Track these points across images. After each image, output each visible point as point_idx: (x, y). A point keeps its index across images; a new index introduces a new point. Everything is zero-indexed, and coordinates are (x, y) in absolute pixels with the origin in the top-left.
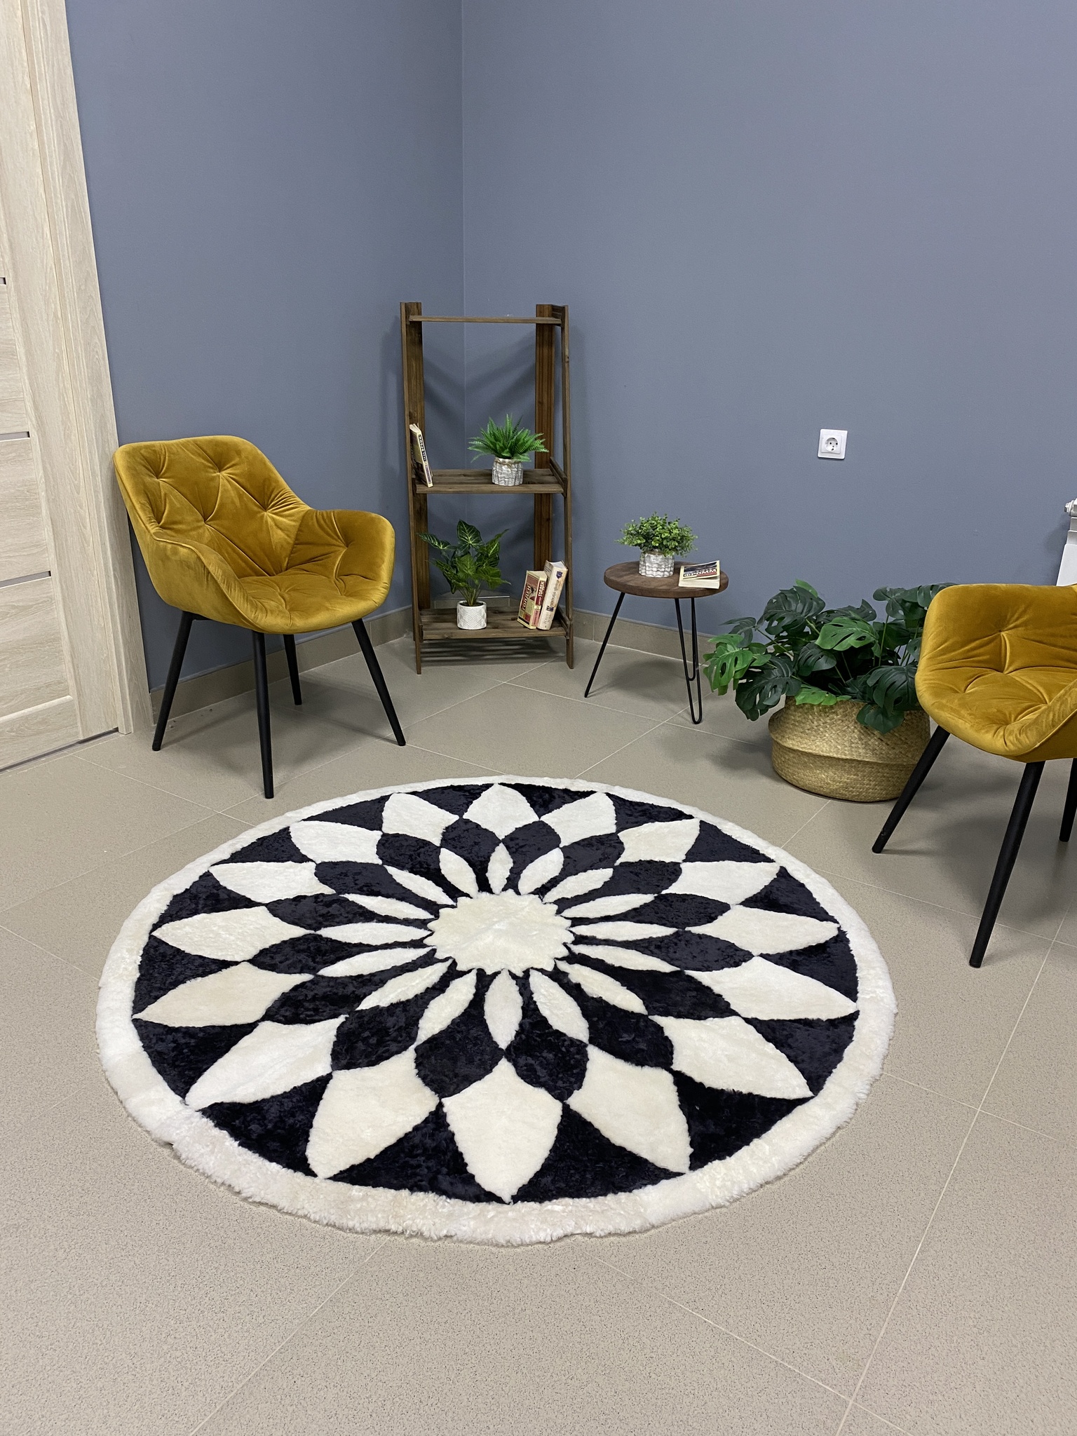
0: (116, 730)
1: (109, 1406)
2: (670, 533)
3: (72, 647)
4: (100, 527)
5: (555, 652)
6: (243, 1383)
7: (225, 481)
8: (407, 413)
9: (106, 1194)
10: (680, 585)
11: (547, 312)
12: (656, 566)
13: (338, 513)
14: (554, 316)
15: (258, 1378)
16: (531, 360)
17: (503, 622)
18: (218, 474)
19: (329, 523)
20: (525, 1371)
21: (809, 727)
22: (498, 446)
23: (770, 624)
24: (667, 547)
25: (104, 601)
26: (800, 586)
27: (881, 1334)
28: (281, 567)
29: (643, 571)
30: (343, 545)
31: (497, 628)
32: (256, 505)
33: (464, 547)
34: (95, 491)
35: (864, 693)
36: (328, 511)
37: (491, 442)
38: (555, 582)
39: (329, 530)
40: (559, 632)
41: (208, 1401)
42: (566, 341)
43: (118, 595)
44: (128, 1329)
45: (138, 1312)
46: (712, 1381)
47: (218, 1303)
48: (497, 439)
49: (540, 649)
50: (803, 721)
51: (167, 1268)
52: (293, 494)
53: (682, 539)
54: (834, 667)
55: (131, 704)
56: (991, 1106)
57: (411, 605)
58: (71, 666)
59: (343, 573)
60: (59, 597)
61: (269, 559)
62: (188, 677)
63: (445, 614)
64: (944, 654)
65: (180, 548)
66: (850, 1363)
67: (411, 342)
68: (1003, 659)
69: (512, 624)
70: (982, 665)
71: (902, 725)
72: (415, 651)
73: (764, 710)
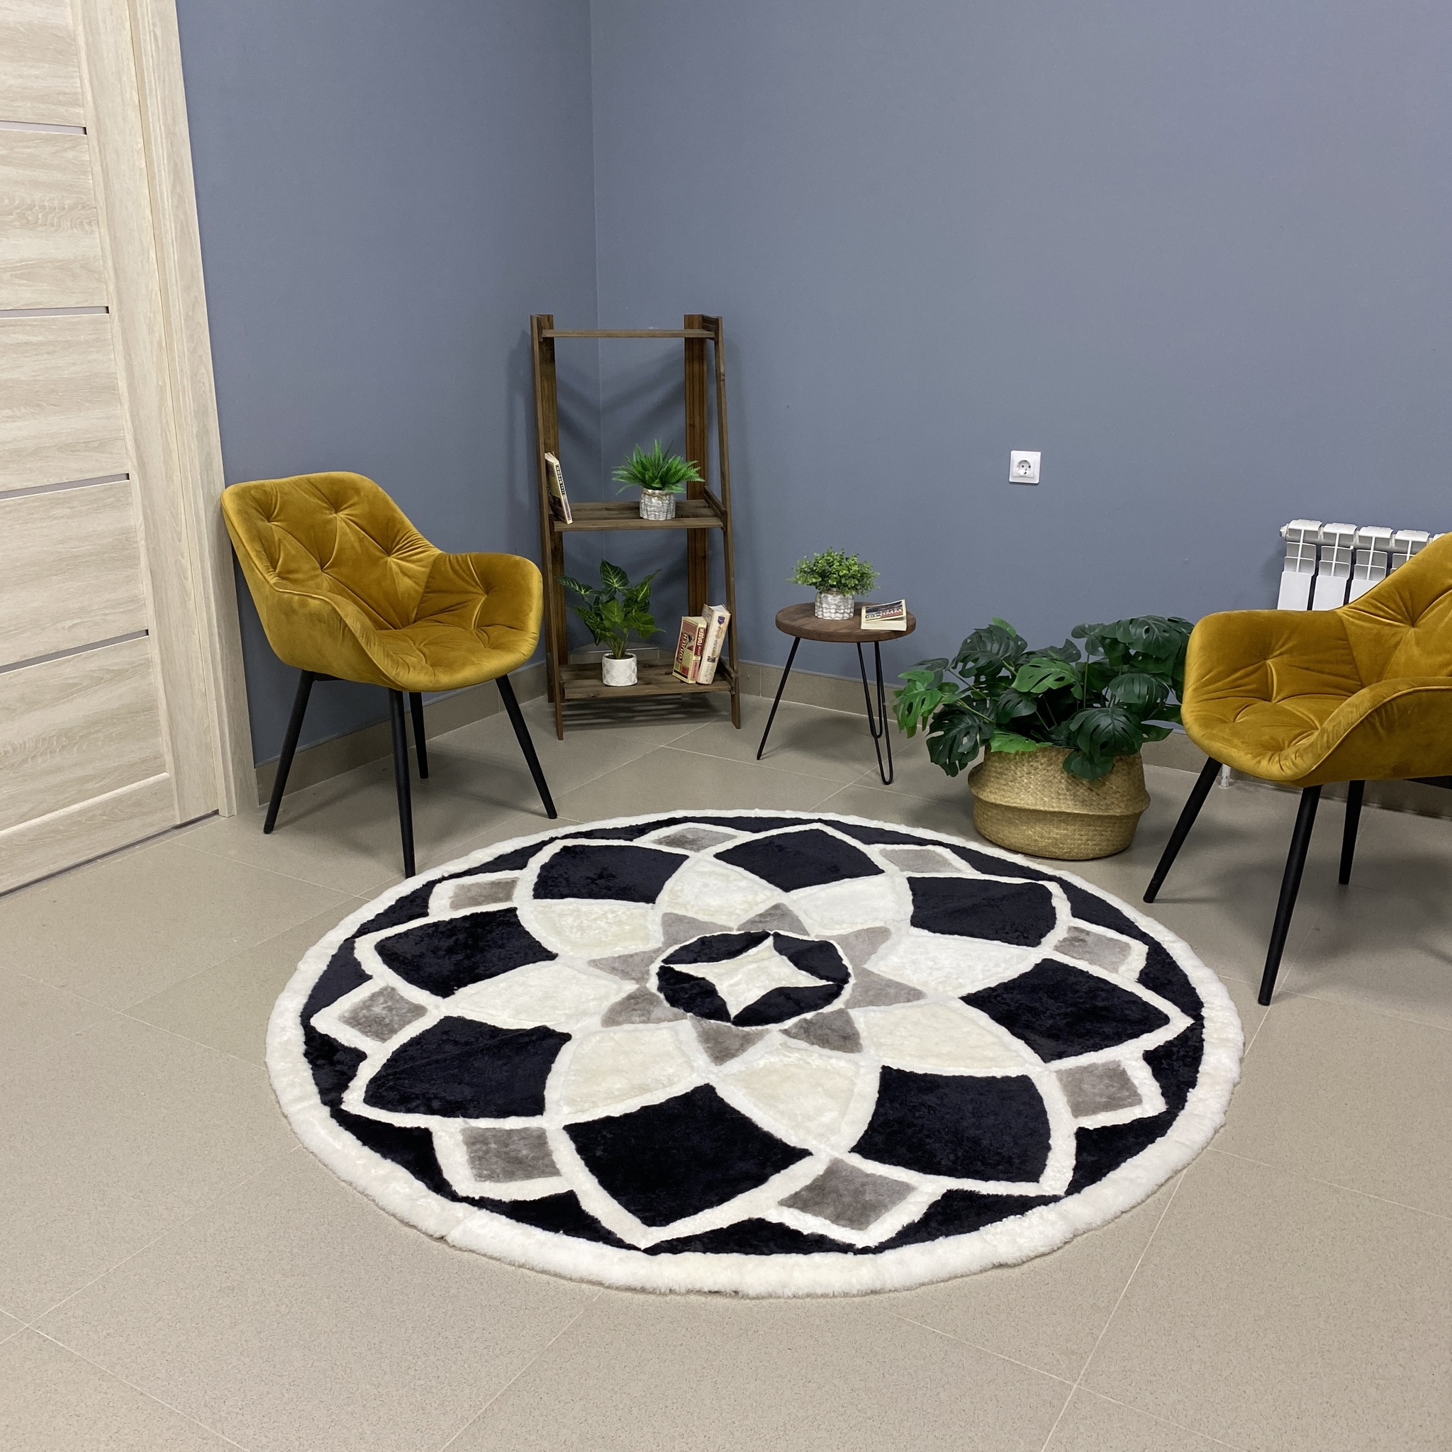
0: (216, 812)
2: (849, 570)
3: (170, 717)
4: (204, 578)
5: (718, 710)
6: (491, 1402)
7: (344, 524)
8: (541, 440)
10: (863, 628)
11: (697, 325)
12: (834, 607)
13: (475, 556)
14: (704, 328)
15: (505, 1397)
16: (679, 377)
17: (657, 677)
18: (335, 515)
19: (464, 568)
21: (1011, 778)
22: (647, 477)
23: (964, 666)
24: (845, 585)
25: (206, 661)
26: (998, 625)
27: (1104, 1334)
28: (408, 620)
29: (820, 613)
30: (482, 592)
31: (649, 684)
32: (378, 549)
33: (609, 592)
34: (200, 538)
35: (1069, 738)
36: (464, 555)
37: (639, 472)
38: (717, 629)
39: (465, 576)
40: (723, 687)
42: (721, 354)
43: (222, 655)
48: (645, 468)
49: (698, 707)
50: (1006, 772)
52: (420, 536)
53: (862, 576)
54: (1034, 713)
55: (235, 781)
57: (544, 661)
58: (168, 738)
59: (484, 625)
60: (157, 659)
61: (395, 611)
62: (304, 746)
63: (586, 670)
64: (1210, 684)
65: (310, 600)
66: (1074, 1357)
67: (543, 360)
68: (1270, 690)
69: (667, 679)
70: (1250, 695)
71: (1111, 772)
72: (555, 714)
73: (963, 762)
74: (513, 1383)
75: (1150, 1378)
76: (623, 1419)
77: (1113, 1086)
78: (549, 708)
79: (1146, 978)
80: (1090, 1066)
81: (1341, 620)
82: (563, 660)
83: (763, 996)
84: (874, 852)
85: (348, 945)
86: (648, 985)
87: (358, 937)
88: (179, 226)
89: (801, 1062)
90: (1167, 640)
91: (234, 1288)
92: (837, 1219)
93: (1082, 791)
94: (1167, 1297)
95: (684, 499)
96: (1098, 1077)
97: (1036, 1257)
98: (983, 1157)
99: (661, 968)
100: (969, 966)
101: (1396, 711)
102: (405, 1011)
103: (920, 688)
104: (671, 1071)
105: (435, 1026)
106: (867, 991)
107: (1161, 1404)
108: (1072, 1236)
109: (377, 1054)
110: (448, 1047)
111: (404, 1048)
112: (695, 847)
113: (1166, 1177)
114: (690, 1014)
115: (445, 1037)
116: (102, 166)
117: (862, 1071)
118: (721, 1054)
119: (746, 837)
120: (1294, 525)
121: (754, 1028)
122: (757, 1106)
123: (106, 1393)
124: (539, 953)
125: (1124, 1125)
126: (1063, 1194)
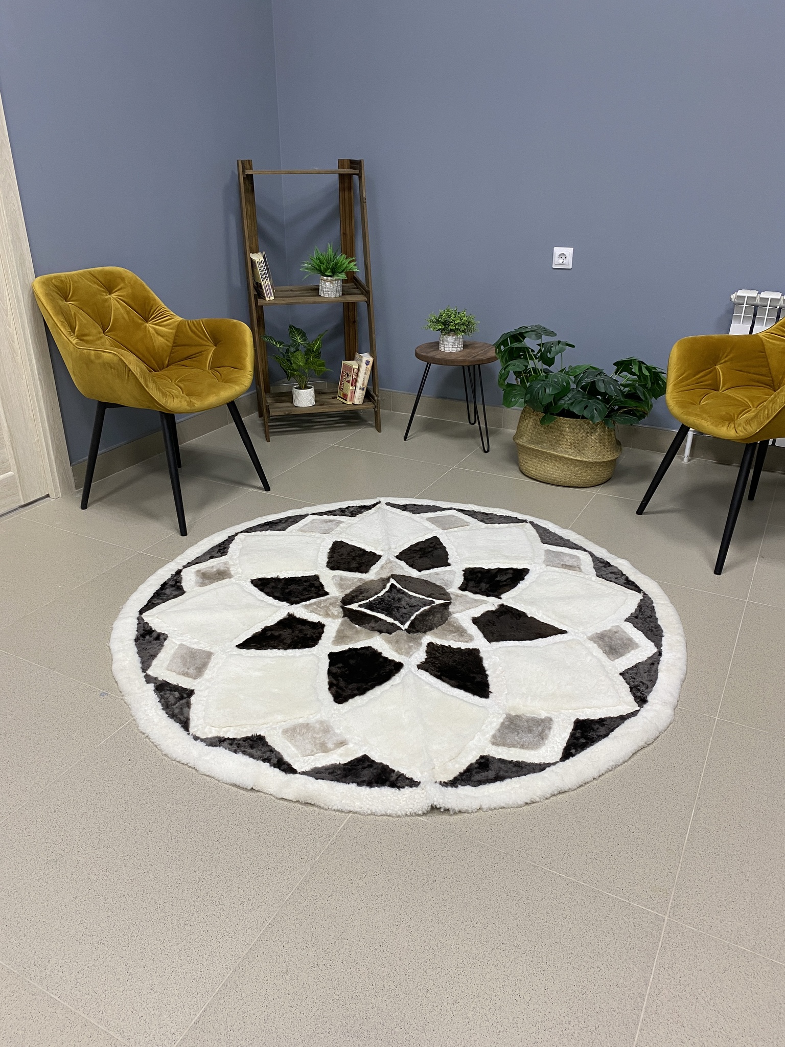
0: (48, 496)
1: (153, 977)
4: (26, 341)
5: (366, 421)
6: (247, 951)
7: (115, 302)
8: (248, 245)
9: (117, 832)
11: (346, 164)
12: (451, 344)
13: (206, 321)
14: (351, 168)
15: (257, 946)
16: (335, 201)
17: (326, 400)
18: (110, 296)
19: (200, 329)
20: (443, 921)
22: (323, 268)
25: (33, 398)
27: (678, 872)
28: (163, 365)
29: (442, 348)
30: (212, 345)
31: (323, 405)
32: (140, 319)
33: (295, 345)
34: (20, 314)
36: (198, 320)
37: (317, 265)
38: (365, 369)
39: (200, 334)
40: (370, 405)
41: (224, 965)
42: (363, 184)
44: (155, 924)
45: (159, 911)
46: (572, 914)
47: (216, 898)
48: (321, 263)
49: (355, 419)
51: (174, 878)
52: (167, 309)
55: (58, 475)
56: (725, 715)
57: (255, 391)
58: (11, 449)
59: (215, 366)
61: (154, 359)
62: (102, 451)
63: (282, 396)
65: (103, 353)
66: (661, 893)
67: (246, 191)
69: (334, 401)
72: (264, 425)
78: (259, 421)
82: (267, 391)
120: (740, 293)
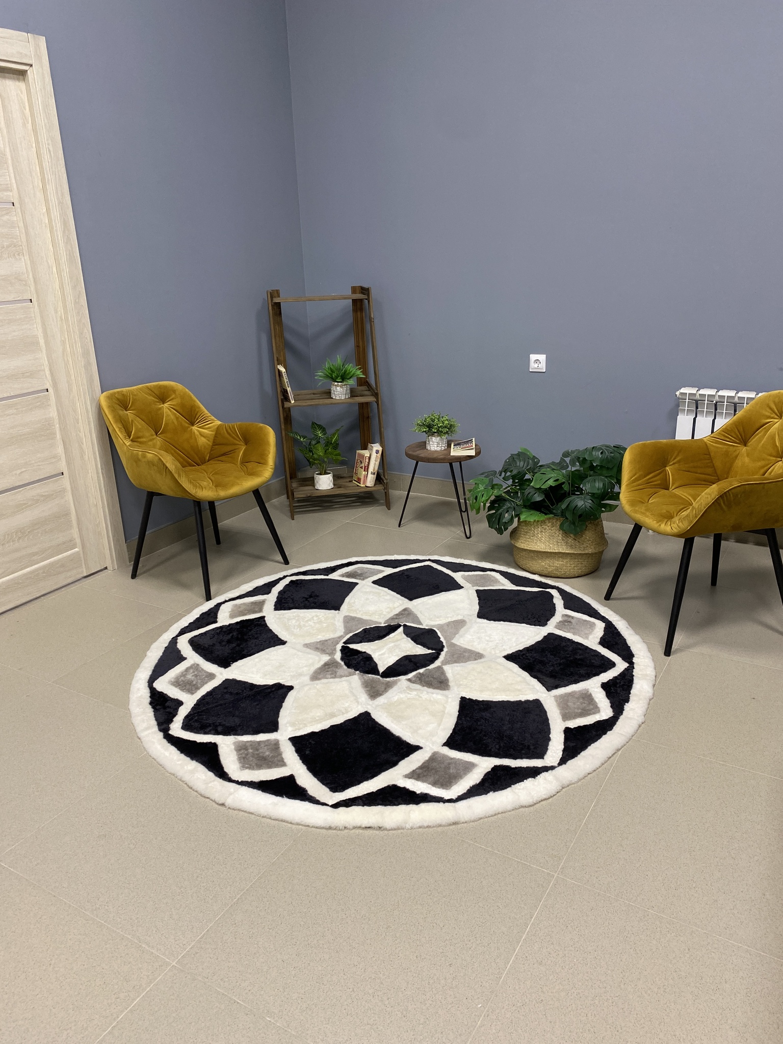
0: (106, 568)
2: (443, 423)
3: (78, 518)
4: (92, 443)
5: (378, 500)
6: (241, 894)
7: (167, 410)
8: (275, 358)
10: (452, 454)
11: (358, 291)
12: (436, 443)
13: (239, 425)
14: (362, 293)
15: (248, 891)
16: (350, 320)
17: (344, 483)
18: (162, 405)
19: (234, 431)
21: (532, 535)
22: (333, 376)
23: (505, 475)
24: (442, 432)
25: (96, 488)
26: (523, 451)
28: (205, 460)
29: (429, 447)
30: (243, 444)
31: (340, 487)
32: (187, 423)
33: (316, 439)
34: (89, 422)
35: (562, 512)
36: (233, 424)
37: (329, 373)
38: (375, 457)
39: (234, 436)
40: (380, 487)
42: (371, 307)
43: (104, 484)
48: (332, 371)
49: (370, 499)
50: (529, 532)
52: (209, 415)
53: (450, 428)
54: (543, 500)
55: (115, 551)
57: (284, 477)
58: (77, 529)
59: (244, 462)
60: (69, 487)
61: (197, 456)
62: (151, 531)
63: (305, 481)
64: (635, 482)
65: (147, 454)
66: (556, 859)
67: (274, 314)
68: (668, 483)
69: (350, 484)
70: (657, 487)
71: (586, 530)
72: (290, 505)
73: (506, 527)
74: (253, 884)
75: (597, 869)
76: (311, 902)
77: (585, 703)
79: (603, 642)
80: (573, 692)
81: (705, 443)
82: (293, 476)
83: (397, 661)
84: (458, 576)
85: (174, 641)
86: (335, 657)
87: (179, 636)
88: (68, 253)
89: (417, 697)
90: (613, 458)
91: (106, 835)
92: (434, 784)
93: (570, 540)
94: (608, 823)
95: (356, 387)
96: (576, 698)
97: (542, 801)
98: (515, 747)
99: (342, 647)
100: (509, 639)
101: (732, 496)
102: (204, 677)
103: (481, 487)
104: (347, 705)
105: (220, 684)
106: (453, 655)
107: (602, 884)
108: (561, 788)
109: (189, 702)
110: (227, 696)
111: (204, 697)
112: (362, 578)
113: (613, 753)
114: (358, 672)
115: (225, 691)
116: (23, 222)
117: (450, 700)
118: (374, 693)
119: (389, 571)
120: (683, 390)
121: (392, 679)
122: (392, 722)
123: (35, 896)
124: (276, 641)
125: (590, 725)
126: (556, 765)
